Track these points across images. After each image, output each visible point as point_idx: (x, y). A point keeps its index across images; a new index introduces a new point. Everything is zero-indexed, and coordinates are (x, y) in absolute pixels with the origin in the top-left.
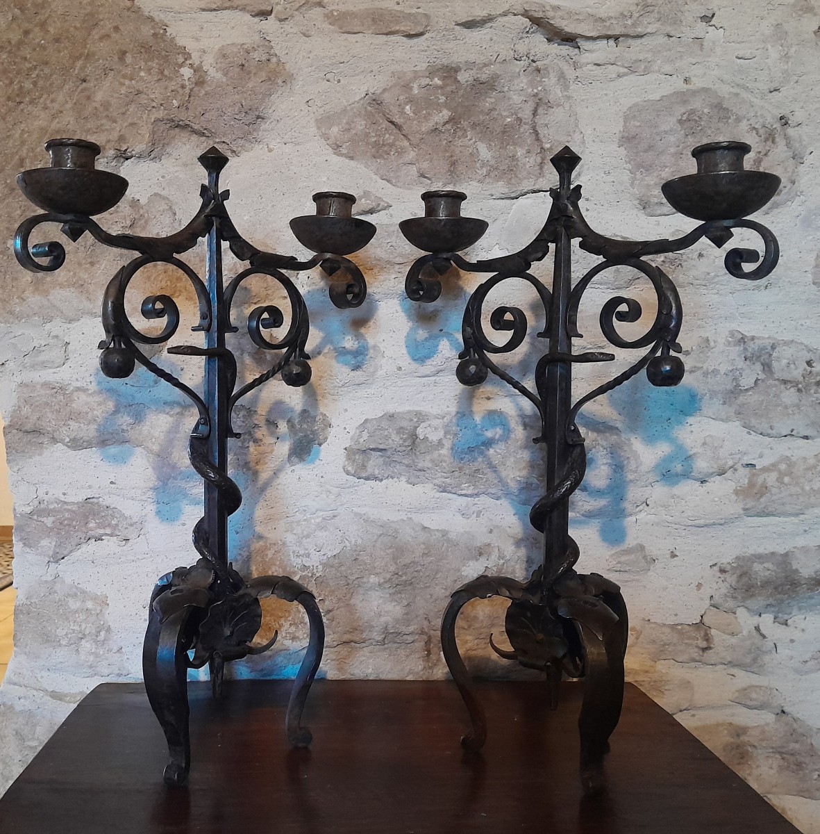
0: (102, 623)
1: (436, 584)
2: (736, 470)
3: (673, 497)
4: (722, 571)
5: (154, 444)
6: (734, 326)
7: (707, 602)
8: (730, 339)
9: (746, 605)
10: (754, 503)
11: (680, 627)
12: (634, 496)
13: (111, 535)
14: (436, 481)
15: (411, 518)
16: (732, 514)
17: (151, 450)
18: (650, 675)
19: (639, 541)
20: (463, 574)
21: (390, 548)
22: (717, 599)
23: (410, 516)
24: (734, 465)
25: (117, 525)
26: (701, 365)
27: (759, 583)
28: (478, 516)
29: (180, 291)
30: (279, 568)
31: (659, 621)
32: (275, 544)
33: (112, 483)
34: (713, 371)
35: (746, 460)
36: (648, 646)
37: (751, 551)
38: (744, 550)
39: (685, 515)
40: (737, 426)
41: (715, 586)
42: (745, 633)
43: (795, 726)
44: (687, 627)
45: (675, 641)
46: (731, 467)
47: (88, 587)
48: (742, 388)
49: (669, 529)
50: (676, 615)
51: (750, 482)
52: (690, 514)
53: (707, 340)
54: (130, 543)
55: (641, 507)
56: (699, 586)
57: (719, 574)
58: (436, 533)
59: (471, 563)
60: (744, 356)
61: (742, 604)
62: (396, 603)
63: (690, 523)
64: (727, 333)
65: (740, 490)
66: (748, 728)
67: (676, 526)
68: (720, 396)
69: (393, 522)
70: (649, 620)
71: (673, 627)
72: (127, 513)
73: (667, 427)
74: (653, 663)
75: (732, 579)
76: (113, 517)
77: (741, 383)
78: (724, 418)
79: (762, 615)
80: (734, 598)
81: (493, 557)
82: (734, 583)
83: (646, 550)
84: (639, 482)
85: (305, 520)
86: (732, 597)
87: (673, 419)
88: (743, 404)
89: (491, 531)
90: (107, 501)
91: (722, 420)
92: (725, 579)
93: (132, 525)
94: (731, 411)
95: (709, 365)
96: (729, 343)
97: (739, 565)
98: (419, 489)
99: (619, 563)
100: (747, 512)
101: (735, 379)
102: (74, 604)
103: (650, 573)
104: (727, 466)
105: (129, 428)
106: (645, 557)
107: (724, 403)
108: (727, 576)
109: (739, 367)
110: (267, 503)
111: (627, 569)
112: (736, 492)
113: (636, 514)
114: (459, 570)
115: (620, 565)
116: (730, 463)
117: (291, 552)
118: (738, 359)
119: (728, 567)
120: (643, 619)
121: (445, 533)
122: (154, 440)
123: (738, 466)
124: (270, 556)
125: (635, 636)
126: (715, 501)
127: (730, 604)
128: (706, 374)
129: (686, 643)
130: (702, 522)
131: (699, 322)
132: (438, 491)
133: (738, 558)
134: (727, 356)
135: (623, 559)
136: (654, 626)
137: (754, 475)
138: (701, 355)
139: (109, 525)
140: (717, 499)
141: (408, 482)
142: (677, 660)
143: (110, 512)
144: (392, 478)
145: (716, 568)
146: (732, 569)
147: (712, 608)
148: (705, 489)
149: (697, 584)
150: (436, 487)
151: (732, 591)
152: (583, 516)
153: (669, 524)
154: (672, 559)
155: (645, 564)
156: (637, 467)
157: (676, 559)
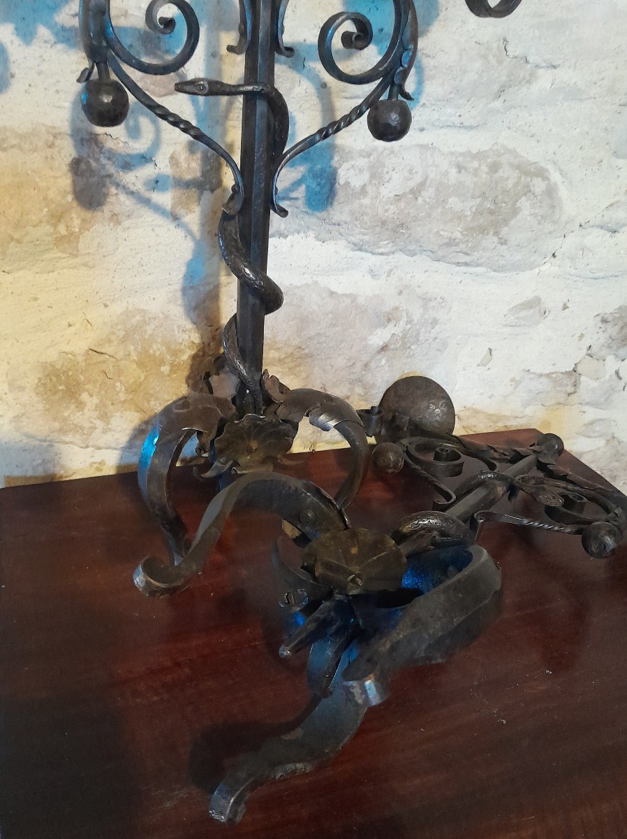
1: (339, 355)
3: (582, 249)
4: (604, 321)
7: (585, 351)
9: (616, 353)
11: (554, 376)
12: (546, 248)
14: (352, 239)
15: (316, 282)
18: (519, 420)
20: (369, 343)
21: (293, 319)
22: (593, 349)
23: (316, 280)
28: (389, 275)
30: (162, 345)
31: (539, 371)
32: (155, 318)
39: (589, 267)
41: (595, 336)
42: (607, 377)
43: (619, 448)
44: (561, 375)
45: (549, 389)
49: (568, 281)
50: (554, 365)
52: (593, 267)
55: (548, 259)
56: (582, 336)
57: (600, 324)
58: (344, 299)
59: (379, 331)
61: (614, 352)
63: (590, 275)
66: (584, 453)
67: (577, 279)
69: (297, 287)
70: (529, 370)
71: (548, 375)
74: (523, 409)
75: (613, 330)
80: (609, 347)
81: (401, 323)
82: (613, 334)
84: (555, 233)
87: (604, 161)
89: (400, 293)
92: (606, 329)
97: (619, 315)
98: (330, 247)
103: (539, 326)
106: (540, 311)
108: (609, 326)
110: (145, 268)
111: (522, 323)
113: (541, 266)
114: (365, 339)
115: (517, 321)
119: (610, 318)
120: (524, 370)
121: (353, 297)
124: (149, 332)
125: (513, 386)
126: (620, 254)
127: (604, 352)
129: (557, 390)
130: (602, 274)
132: (351, 249)
133: (620, 308)
135: (523, 314)
136: (532, 375)
140: (622, 251)
141: (317, 238)
142: (544, 403)
144: (298, 232)
145: (599, 319)
146: (614, 320)
147: (587, 357)
148: (614, 239)
149: (579, 335)
150: (350, 245)
151: (610, 341)
152: (495, 271)
153: (569, 277)
154: (563, 311)
155: (539, 318)
156: (559, 218)
157: (566, 310)
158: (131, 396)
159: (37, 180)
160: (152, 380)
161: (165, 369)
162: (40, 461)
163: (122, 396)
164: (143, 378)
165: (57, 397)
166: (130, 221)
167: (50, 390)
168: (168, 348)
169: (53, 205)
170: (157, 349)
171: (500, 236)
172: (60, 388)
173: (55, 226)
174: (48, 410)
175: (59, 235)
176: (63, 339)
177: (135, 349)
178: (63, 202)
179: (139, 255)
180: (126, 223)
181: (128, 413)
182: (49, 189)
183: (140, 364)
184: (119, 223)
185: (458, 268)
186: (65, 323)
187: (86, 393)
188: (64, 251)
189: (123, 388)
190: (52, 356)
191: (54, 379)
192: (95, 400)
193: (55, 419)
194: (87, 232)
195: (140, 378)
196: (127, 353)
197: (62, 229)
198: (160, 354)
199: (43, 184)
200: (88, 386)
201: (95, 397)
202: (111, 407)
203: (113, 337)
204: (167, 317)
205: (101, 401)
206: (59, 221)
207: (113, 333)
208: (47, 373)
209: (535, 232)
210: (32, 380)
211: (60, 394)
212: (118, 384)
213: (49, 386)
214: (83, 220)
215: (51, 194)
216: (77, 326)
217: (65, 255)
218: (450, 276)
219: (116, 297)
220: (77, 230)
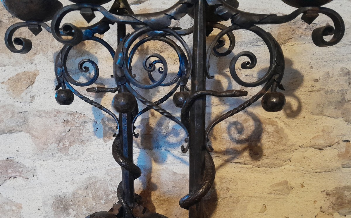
0: (20, 216)
2: (339, 144)
3: (304, 158)
4: (328, 194)
5: (35, 131)
6: (343, 65)
7: (319, 210)
8: (341, 73)
9: (339, 212)
10: (348, 162)
12: (283, 157)
13: (20, 176)
16: (336, 167)
17: (34, 135)
19: (285, 179)
22: (324, 209)
23: (167, 167)
24: (339, 141)
25: (22, 171)
26: (324, 87)
27: (347, 202)
29: (39, 51)
30: (103, 192)
32: (100, 180)
33: (17, 151)
34: (331, 91)
35: (345, 138)
37: (343, 185)
38: (340, 184)
39: (311, 167)
40: (341, 121)
41: (323, 202)
46: (337, 142)
47: (14, 199)
48: (346, 100)
50: (302, 215)
51: (347, 150)
52: (313, 166)
53: (328, 74)
54: (29, 180)
55: (287, 162)
57: (326, 196)
58: (180, 176)
60: (348, 82)
61: (337, 211)
62: (160, 209)
63: (312, 171)
64: (339, 69)
65: (341, 155)
67: (305, 172)
68: (333, 104)
72: (27, 165)
73: (303, 121)
75: (333, 199)
76: (20, 167)
77: (346, 97)
78: (335, 116)
79: (347, 216)
80: (333, 208)
82: (334, 201)
83: (289, 183)
84: (287, 150)
85: (115, 169)
86: (332, 208)
87: (306, 117)
88: (346, 109)
90: (16, 159)
91: (334, 117)
92: (329, 198)
93: (29, 171)
94: (339, 112)
95: (329, 87)
96: (340, 75)
97: (336, 192)
98: (171, 153)
99: (274, 190)
100: (344, 166)
101: (343, 95)
102: (7, 207)
103: (290, 195)
104: (335, 142)
105: (21, 124)
106: (287, 188)
107: (336, 108)
108: (330, 197)
109: (346, 88)
110: (95, 160)
111: (278, 193)
112: (339, 156)
113: (284, 165)
116: (337, 140)
117: (108, 184)
118: (345, 84)
119: (331, 193)
121: (184, 175)
122: (34, 130)
123: (341, 142)
124: (98, 186)
126: (327, 160)
127: (331, 211)
128: (327, 92)
130: (319, 170)
131: (324, 63)
132: (180, 155)
133: (336, 188)
134: (339, 82)
135: (277, 188)
137: (349, 146)
138: (325, 82)
139: (18, 171)
140: (328, 159)
143: (19, 165)
145: (324, 193)
146: (333, 194)
147: (321, 213)
148: (322, 153)
149: (314, 200)
151: (332, 205)
152: (256, 167)
153: (301, 171)
154: (302, 188)
155: (288, 191)
156: (286, 143)
157: (304, 188)
158: (89, 212)
159: (52, 128)
160: (98, 206)
161: (103, 202)
163: (85, 212)
165: (59, 210)
167: (57, 207)
168: (105, 193)
169: (57, 137)
170: (101, 193)
171: (254, 151)
172: (61, 206)
173: (58, 144)
174: (55, 215)
175: (60, 148)
176: (64, 187)
177: (91, 192)
178: (61, 135)
179: (92, 156)
180: (87, 144)
182: (55, 131)
183: (93, 199)
184: (84, 144)
185: (237, 165)
186: (65, 181)
187: (72, 209)
188: (63, 153)
189: (85, 208)
190: (60, 193)
191: (60, 202)
192: (75, 213)
194: (72, 147)
195: (93, 205)
196: (87, 194)
197: (61, 145)
198: (102, 195)
199: (53, 129)
200: (73, 207)
201: (75, 211)
202: (81, 216)
203: (82, 187)
204: (105, 180)
206: (60, 142)
207: (83, 186)
208: (57, 200)
209: (273, 149)
210: (51, 202)
211: (61, 209)
212: (83, 207)
213: (57, 205)
214: (70, 142)
215: (56, 133)
216: (70, 182)
217: (64, 155)
218: (234, 168)
219: (85, 171)
220: (68, 146)
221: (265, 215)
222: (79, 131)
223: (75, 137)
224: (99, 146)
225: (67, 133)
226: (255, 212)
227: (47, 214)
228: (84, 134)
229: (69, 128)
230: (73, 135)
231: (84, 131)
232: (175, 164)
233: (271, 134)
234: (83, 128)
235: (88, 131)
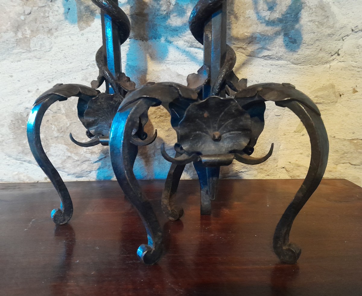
3: (358, 47)
11: (355, 141)
12: (330, 47)
15: (169, 68)
18: (332, 174)
19: (331, 82)
23: (168, 67)
31: (342, 137)
36: (333, 154)
44: (361, 141)
45: (352, 150)
49: (353, 72)
50: (353, 133)
55: (334, 57)
62: (160, 129)
67: (359, 70)
70: (334, 137)
71: (351, 141)
74: (335, 166)
83: (336, 88)
84: (334, 36)
98: (174, 45)
103: (337, 105)
106: (334, 93)
110: (67, 59)
111: (321, 101)
113: (330, 62)
115: (317, 99)
129: (360, 152)
132: (187, 47)
136: (338, 140)
142: (352, 163)
150: (186, 43)
152: (293, 63)
154: (354, 94)
155: (335, 98)
156: (334, 24)
157: (356, 93)
158: (61, 135)
159: (6, 8)
160: (74, 126)
162: (16, 173)
163: (56, 134)
164: (69, 124)
165: (20, 131)
166: (58, 32)
167: (17, 127)
169: (13, 20)
171: (290, 37)
172: (23, 127)
173: (16, 33)
174: (15, 139)
175: (18, 38)
176: (26, 99)
177: (64, 107)
178: (18, 19)
179: (64, 52)
180: (56, 34)
181: (60, 145)
182: (11, 12)
183: (67, 115)
184: (52, 34)
185: (265, 61)
186: (26, 90)
188: (23, 48)
189: (56, 129)
190: (21, 109)
191: (20, 122)
193: (19, 145)
194: (34, 38)
195: (67, 124)
196: (59, 108)
197: (20, 35)
199: (8, 10)
202: (51, 141)
205: (45, 137)
206: (18, 30)
208: (17, 118)
209: (316, 34)
210: (8, 121)
211: (22, 130)
212: (53, 126)
213: (17, 125)
214: (32, 31)
215: (12, 15)
216: (34, 92)
217: (24, 51)
218: (261, 67)
219: (54, 76)
220: (29, 36)
221: (303, 135)
222: (44, 14)
223: (38, 23)
224: (72, 36)
225: (28, 16)
226: (288, 131)
227: (3, 139)
228: (51, 18)
229: (30, 8)
230: (36, 20)
231: (50, 13)
232: (179, 62)
233: (314, 10)
234: (49, 9)
235: (56, 13)
